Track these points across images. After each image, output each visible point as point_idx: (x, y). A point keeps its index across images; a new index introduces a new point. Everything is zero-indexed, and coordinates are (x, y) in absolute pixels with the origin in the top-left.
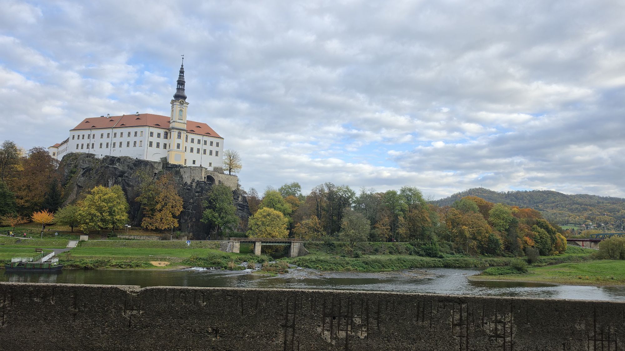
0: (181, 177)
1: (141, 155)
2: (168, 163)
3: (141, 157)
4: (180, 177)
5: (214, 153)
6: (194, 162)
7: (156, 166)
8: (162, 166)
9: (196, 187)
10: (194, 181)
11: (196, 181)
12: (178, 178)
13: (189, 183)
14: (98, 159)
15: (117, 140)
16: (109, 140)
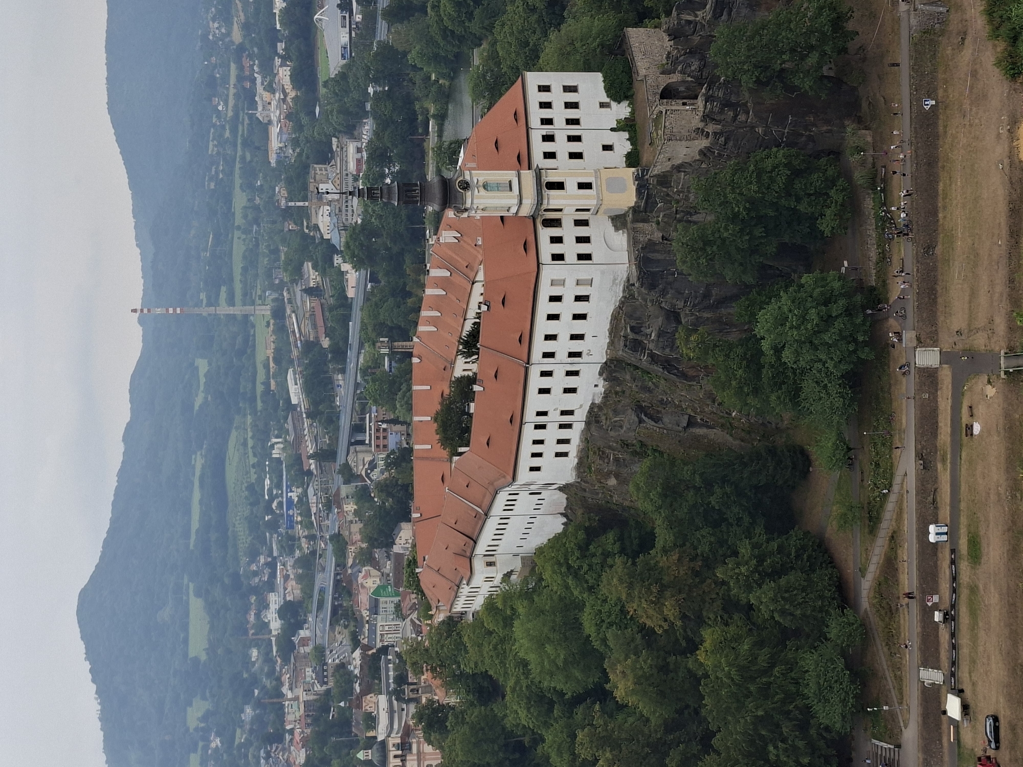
0: (679, 168)
1: (615, 280)
2: (635, 210)
3: (619, 279)
4: (680, 172)
5: (571, 97)
6: (607, 148)
7: (643, 239)
8: (641, 225)
9: (718, 122)
10: (703, 131)
11: (701, 125)
12: (682, 177)
13: (704, 143)
14: (606, 396)
15: (562, 347)
16: (559, 372)
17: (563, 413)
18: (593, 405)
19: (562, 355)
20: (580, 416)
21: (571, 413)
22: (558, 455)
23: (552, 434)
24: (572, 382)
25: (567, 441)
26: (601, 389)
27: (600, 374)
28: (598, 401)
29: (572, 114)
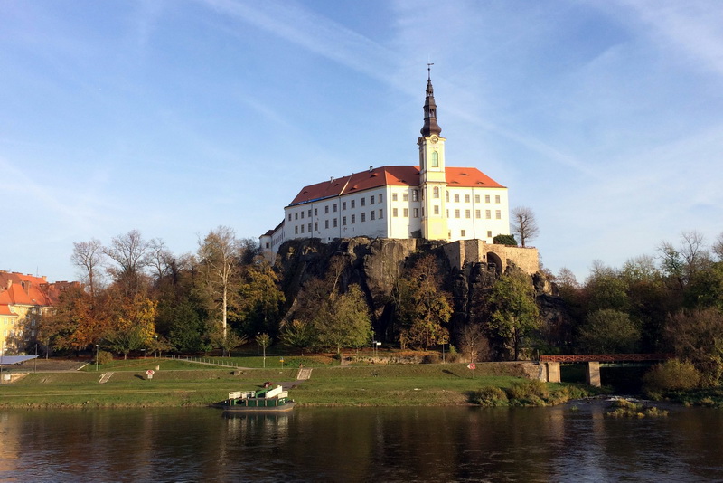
0: (447, 260)
2: (423, 240)
4: (445, 260)
5: (493, 214)
8: (414, 244)
11: (470, 264)
12: (441, 262)
14: (324, 245)
15: (348, 213)
16: (336, 215)
17: (316, 224)
18: (319, 240)
19: (344, 213)
20: (315, 235)
21: (316, 229)
22: (296, 228)
23: (306, 221)
24: (331, 223)
25: (303, 232)
26: (327, 242)
27: (335, 239)
28: (322, 242)
29: (483, 214)
